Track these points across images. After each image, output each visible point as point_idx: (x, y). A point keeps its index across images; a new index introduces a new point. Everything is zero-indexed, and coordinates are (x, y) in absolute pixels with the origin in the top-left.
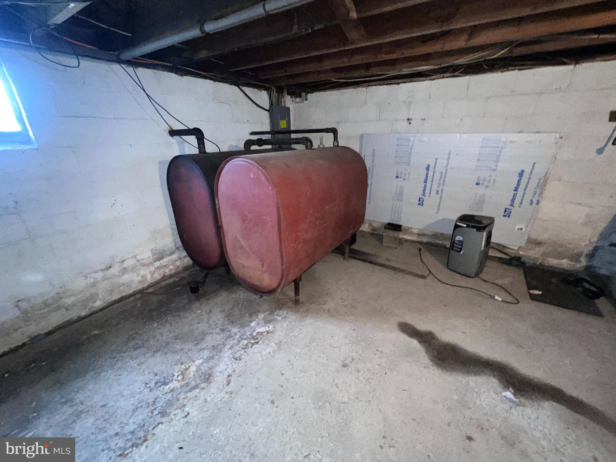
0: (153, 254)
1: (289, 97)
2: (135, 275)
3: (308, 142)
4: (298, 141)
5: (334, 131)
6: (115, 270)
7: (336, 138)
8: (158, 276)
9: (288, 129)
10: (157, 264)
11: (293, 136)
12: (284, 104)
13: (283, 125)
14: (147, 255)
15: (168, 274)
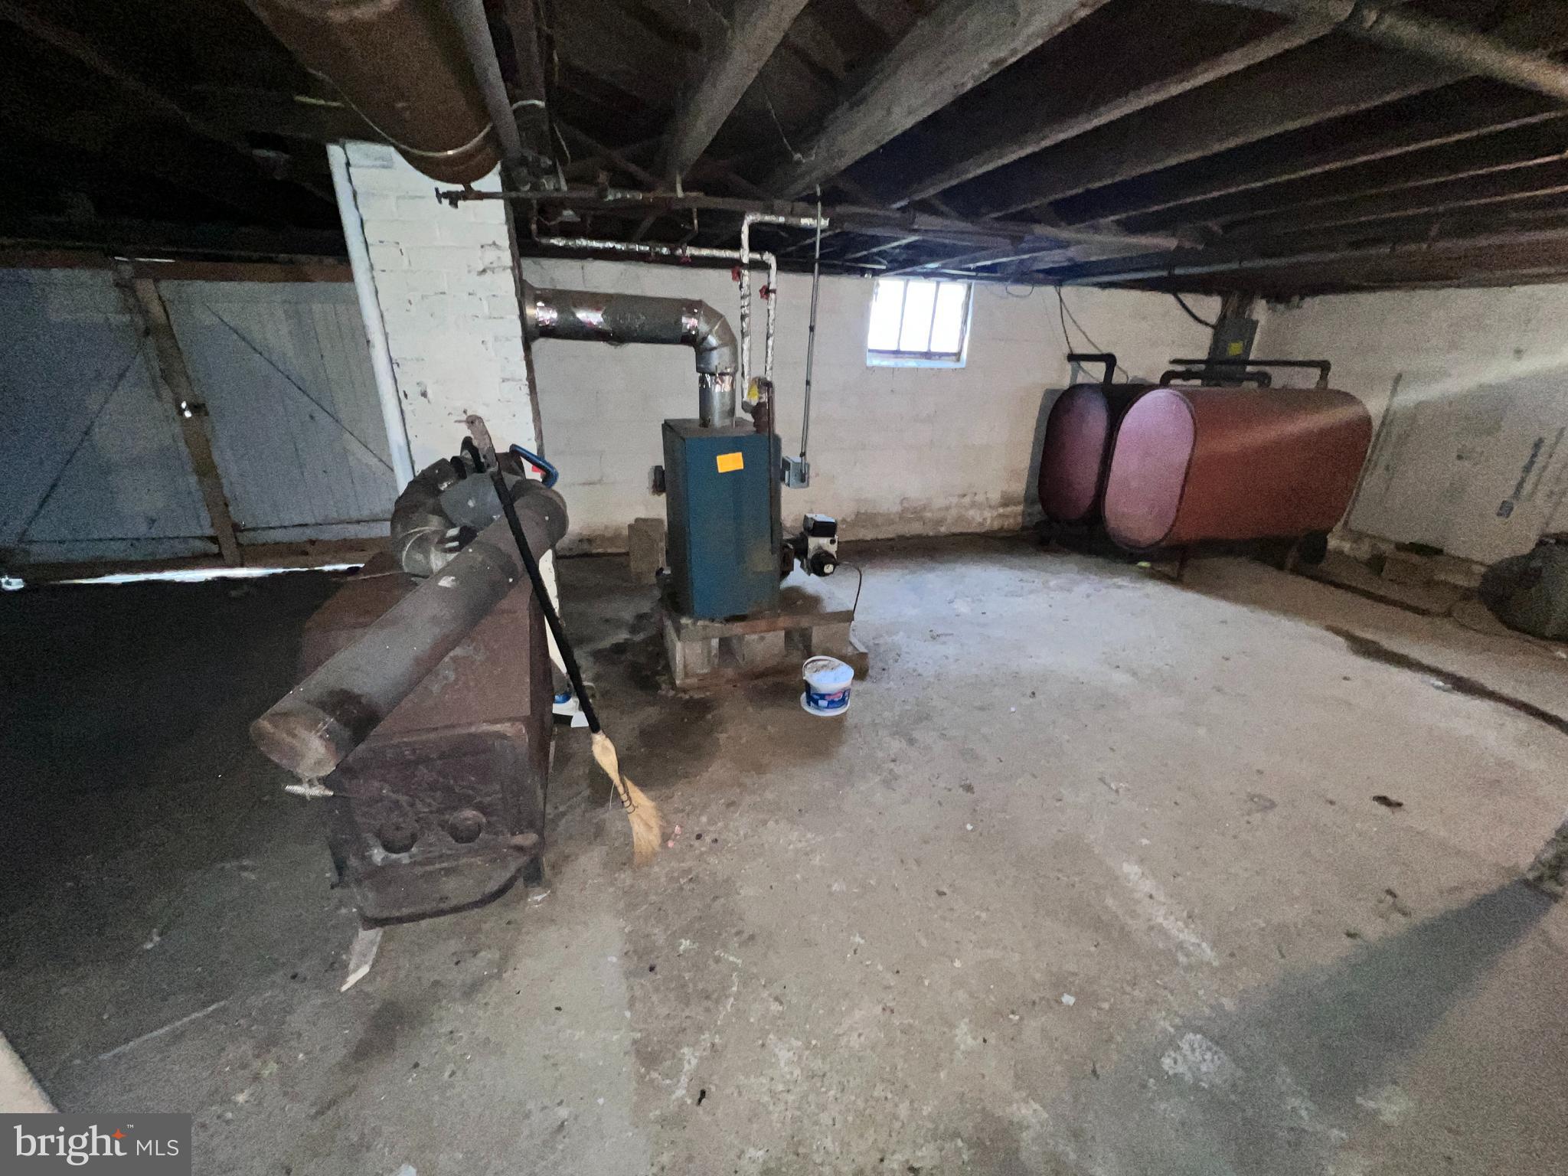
0: (1002, 497)
1: (1264, 302)
2: (979, 512)
3: (1264, 379)
4: (1251, 377)
5: (1324, 366)
6: (967, 500)
7: (1324, 377)
8: (996, 525)
9: (1243, 357)
10: (1001, 510)
11: (1249, 369)
12: (1249, 316)
13: (1235, 349)
14: (995, 496)
15: (1005, 527)
